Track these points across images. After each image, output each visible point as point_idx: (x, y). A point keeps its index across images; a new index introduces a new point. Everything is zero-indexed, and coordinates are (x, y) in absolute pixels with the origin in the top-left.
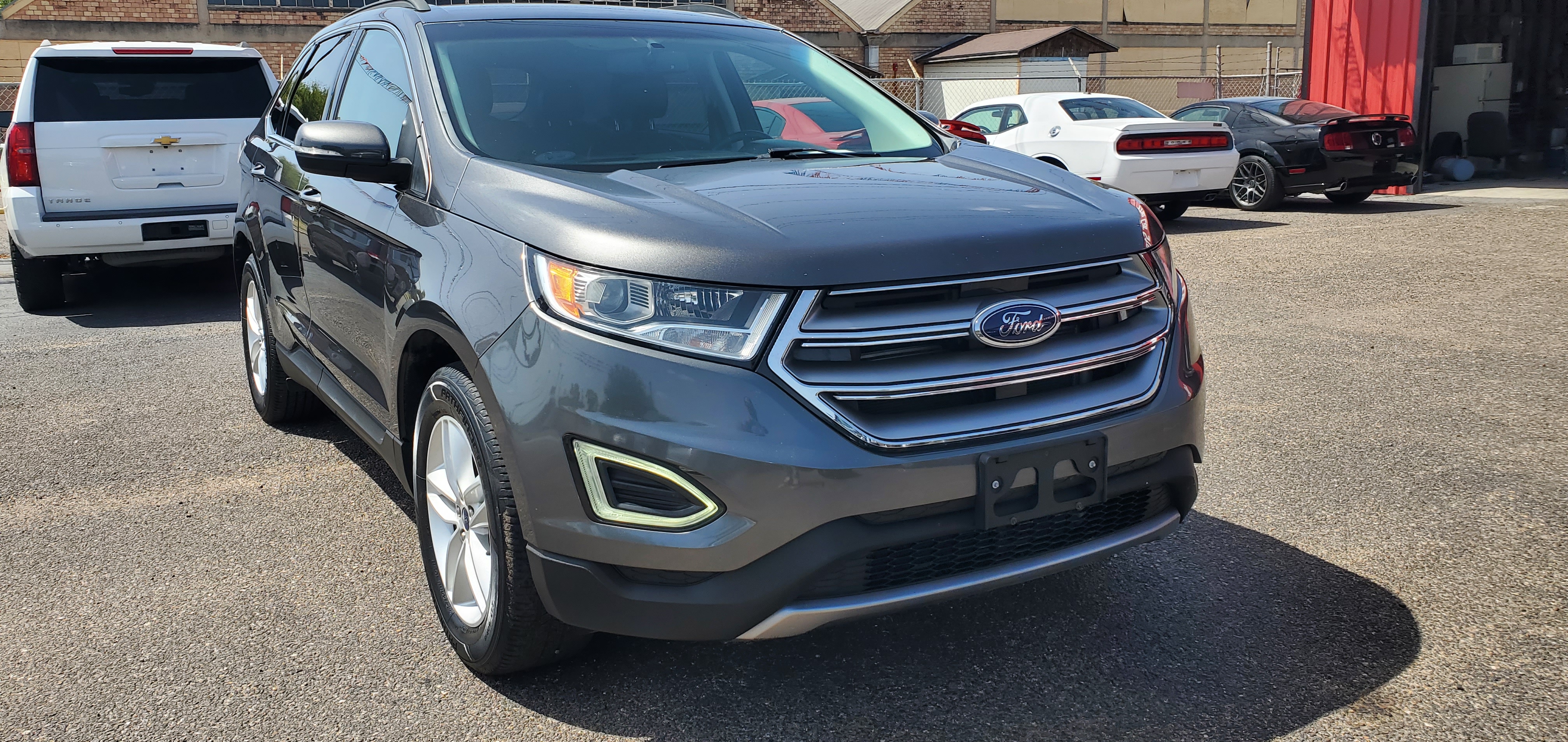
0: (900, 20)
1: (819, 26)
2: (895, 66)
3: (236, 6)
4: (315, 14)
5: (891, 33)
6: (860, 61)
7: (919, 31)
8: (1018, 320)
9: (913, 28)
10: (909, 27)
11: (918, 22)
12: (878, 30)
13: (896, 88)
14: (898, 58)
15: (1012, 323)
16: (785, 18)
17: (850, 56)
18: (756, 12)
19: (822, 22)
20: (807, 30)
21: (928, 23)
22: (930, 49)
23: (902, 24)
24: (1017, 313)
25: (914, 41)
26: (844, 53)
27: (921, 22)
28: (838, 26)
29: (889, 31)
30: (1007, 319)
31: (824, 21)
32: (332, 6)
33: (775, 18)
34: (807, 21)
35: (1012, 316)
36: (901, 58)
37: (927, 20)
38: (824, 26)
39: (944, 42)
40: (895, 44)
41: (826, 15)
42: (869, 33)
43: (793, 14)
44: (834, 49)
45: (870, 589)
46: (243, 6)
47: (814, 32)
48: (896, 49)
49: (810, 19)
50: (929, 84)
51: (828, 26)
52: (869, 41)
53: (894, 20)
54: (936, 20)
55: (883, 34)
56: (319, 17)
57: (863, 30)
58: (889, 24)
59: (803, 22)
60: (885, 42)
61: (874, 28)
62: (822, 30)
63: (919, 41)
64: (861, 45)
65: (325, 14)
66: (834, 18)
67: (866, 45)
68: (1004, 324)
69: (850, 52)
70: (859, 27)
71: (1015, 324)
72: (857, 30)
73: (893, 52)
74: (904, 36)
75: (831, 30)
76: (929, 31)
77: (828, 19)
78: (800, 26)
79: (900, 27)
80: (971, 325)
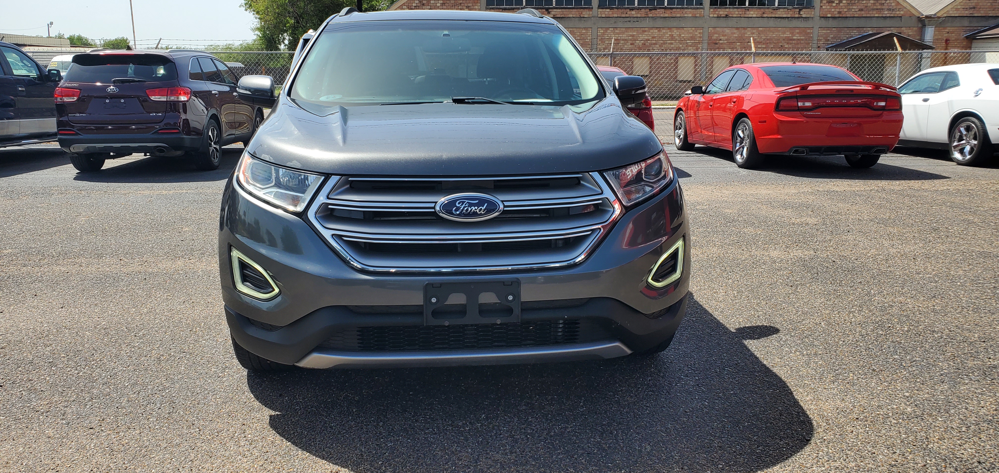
0: (956, 7)
1: (886, 12)
2: (947, 41)
3: (501, 7)
4: (545, 10)
5: (946, 17)
6: (918, 37)
7: (971, 15)
8: (467, 205)
9: (967, 13)
10: (963, 12)
11: (971, 8)
12: (935, 14)
13: (946, 58)
14: (951, 35)
15: (463, 207)
16: (859, 7)
17: (910, 33)
18: (837, 4)
19: (889, 10)
20: (877, 15)
21: (980, 8)
22: (979, 28)
23: (957, 9)
24: (467, 201)
25: (966, 23)
26: (905, 31)
27: (974, 8)
28: (902, 13)
29: (945, 15)
30: (459, 203)
31: (890, 9)
32: (554, 5)
33: (851, 7)
34: (877, 9)
35: (463, 203)
36: (953, 35)
37: (979, 7)
38: (890, 12)
39: (992, 23)
40: (949, 24)
41: (893, 4)
42: (927, 17)
43: (866, 5)
44: (897, 29)
45: (362, 350)
46: (505, 7)
47: (882, 17)
48: (949, 28)
49: (879, 7)
50: (973, 56)
51: (894, 12)
52: (927, 22)
53: (950, 7)
54: (986, 7)
55: (939, 17)
56: (546, 12)
57: (923, 15)
58: (945, 10)
59: (873, 9)
60: (940, 23)
61: (933, 13)
62: (888, 15)
63: (970, 22)
64: (920, 25)
65: (550, 10)
66: (899, 7)
67: (924, 26)
68: (456, 206)
69: (910, 31)
70: (920, 13)
71: (464, 207)
72: (917, 15)
73: (947, 30)
74: (958, 19)
75: (896, 15)
76: (980, 15)
77: (894, 7)
78: (871, 12)
79: (955, 12)
80: (435, 205)
